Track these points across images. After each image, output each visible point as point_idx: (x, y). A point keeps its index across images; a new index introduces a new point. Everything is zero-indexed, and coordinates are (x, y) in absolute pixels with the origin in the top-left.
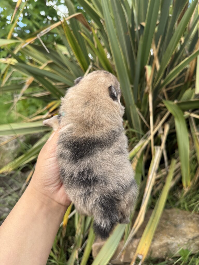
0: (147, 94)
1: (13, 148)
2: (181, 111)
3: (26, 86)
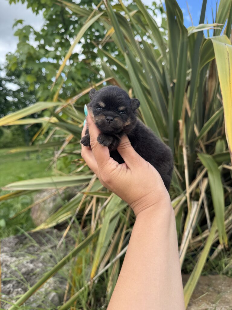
0: (181, 147)
1: (51, 205)
2: (216, 164)
3: (66, 143)
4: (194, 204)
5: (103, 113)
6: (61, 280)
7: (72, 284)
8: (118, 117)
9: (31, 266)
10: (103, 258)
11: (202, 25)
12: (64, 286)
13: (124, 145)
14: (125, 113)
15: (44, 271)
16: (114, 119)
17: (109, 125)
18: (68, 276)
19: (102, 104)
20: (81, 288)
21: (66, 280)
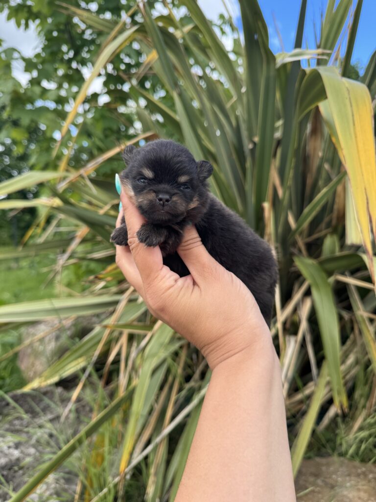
3: (77, 241)
4: (289, 341)
5: (151, 188)
6: (67, 476)
7: (87, 483)
8: (178, 195)
9: (16, 453)
10: (140, 435)
11: (297, 50)
12: (73, 487)
13: (189, 242)
14: (189, 188)
15: (38, 461)
16: (171, 198)
17: (163, 210)
18: (80, 468)
19: (149, 173)
20: (101, 489)
21: (77, 475)
